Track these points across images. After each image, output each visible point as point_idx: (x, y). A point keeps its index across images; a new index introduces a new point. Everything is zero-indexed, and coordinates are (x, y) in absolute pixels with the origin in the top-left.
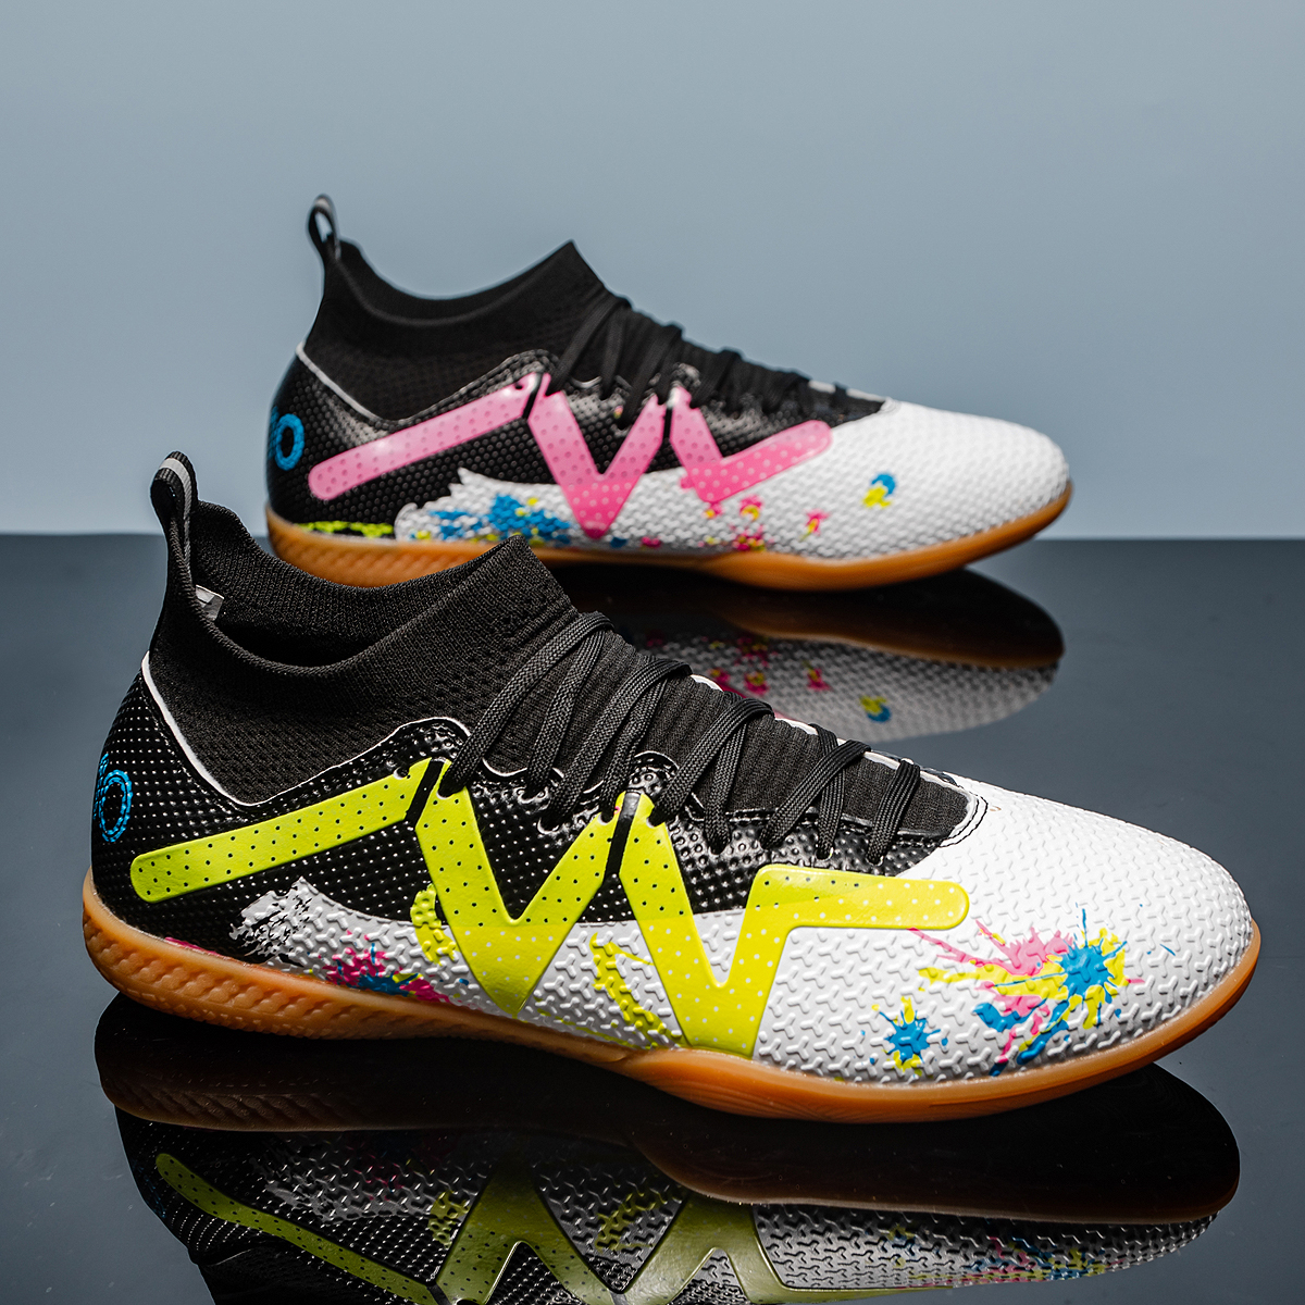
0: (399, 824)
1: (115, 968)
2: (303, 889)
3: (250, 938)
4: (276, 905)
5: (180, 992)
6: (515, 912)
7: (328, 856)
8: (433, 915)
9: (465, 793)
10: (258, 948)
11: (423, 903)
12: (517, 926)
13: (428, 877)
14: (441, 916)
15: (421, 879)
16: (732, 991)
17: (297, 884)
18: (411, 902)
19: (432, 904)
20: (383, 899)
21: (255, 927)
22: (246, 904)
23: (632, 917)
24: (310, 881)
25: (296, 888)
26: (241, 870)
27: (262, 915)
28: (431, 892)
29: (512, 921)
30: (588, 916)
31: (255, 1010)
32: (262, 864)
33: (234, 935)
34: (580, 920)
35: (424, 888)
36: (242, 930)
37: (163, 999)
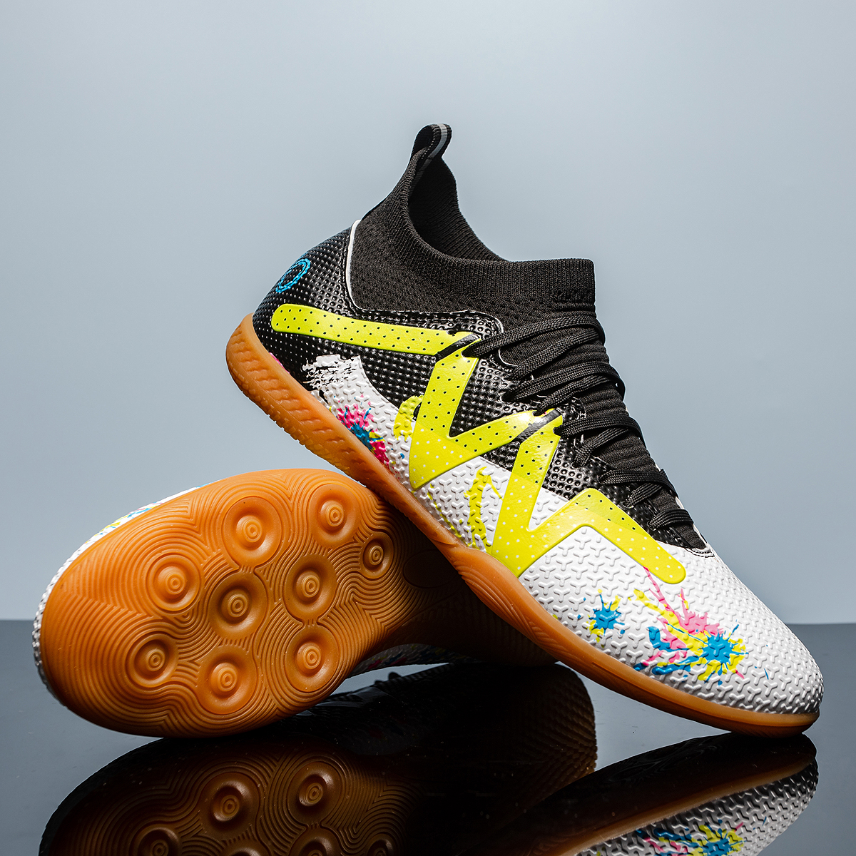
0: (430, 357)
1: (235, 355)
2: (357, 362)
3: (312, 374)
4: (336, 363)
5: (258, 383)
6: (453, 433)
7: (381, 353)
8: (413, 411)
9: (476, 360)
10: (312, 381)
11: (411, 402)
12: (449, 440)
13: (424, 390)
14: (416, 414)
15: (419, 389)
16: (533, 536)
17: (355, 358)
18: (405, 399)
19: (415, 405)
20: (393, 389)
21: (318, 369)
22: (321, 354)
23: (510, 469)
24: (363, 361)
25: (352, 360)
26: (331, 336)
27: (326, 364)
28: (419, 399)
29: (448, 437)
30: (488, 456)
31: (290, 413)
32: (345, 339)
33: (305, 368)
34: (482, 456)
35: (418, 395)
36: (312, 366)
37: (247, 382)
